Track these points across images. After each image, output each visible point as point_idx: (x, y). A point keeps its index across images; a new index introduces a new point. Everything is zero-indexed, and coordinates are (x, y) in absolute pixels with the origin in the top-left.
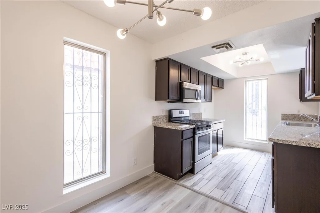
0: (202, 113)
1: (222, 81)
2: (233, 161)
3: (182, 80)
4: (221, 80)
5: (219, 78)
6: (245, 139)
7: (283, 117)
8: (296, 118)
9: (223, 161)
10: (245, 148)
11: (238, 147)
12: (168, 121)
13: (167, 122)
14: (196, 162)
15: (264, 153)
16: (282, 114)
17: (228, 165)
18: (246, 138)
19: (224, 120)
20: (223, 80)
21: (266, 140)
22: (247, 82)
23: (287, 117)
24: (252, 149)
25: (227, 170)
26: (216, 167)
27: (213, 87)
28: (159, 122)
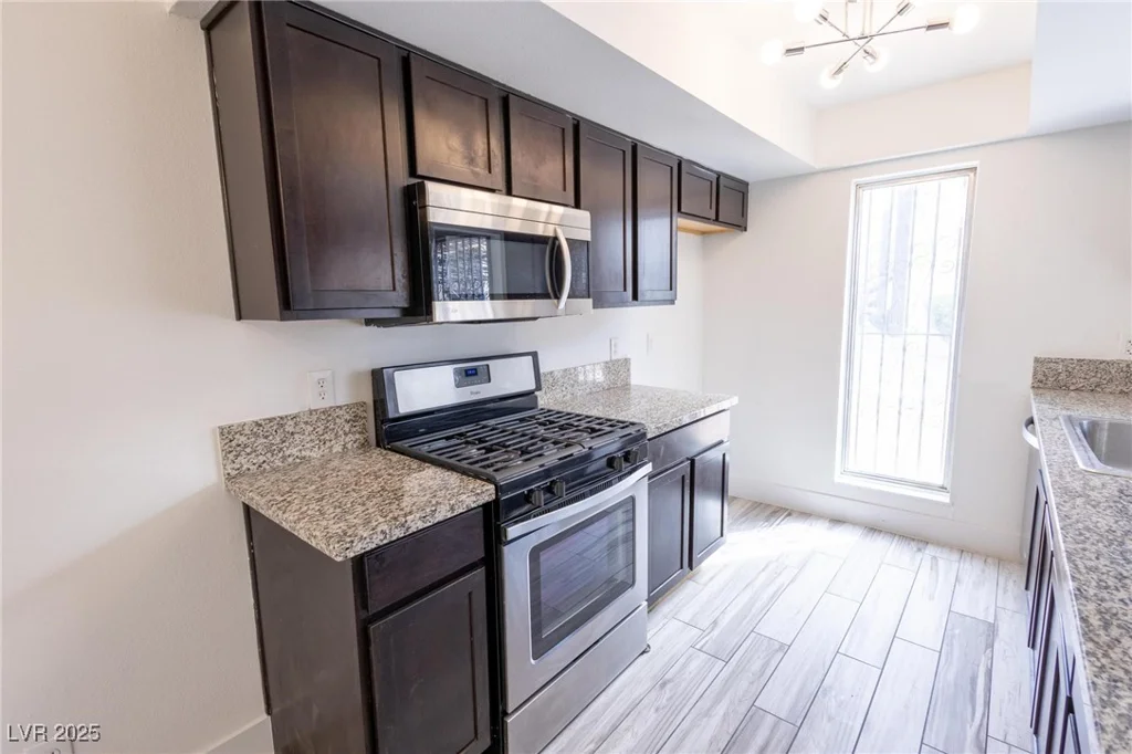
0: (627, 361)
1: (741, 189)
2: (766, 629)
3: (420, 172)
4: (732, 184)
5: (719, 175)
6: (839, 478)
7: (1040, 377)
8: (1111, 380)
9: (715, 623)
10: (837, 521)
11: (806, 514)
12: (373, 440)
13: (364, 445)
14: (510, 711)
15: (930, 551)
16: (1037, 360)
17: (734, 661)
18: (844, 472)
19: (735, 400)
20: (747, 184)
21: (939, 481)
22: (865, 194)
23: (1063, 376)
24: (873, 529)
25: (720, 710)
26: (664, 685)
27: (681, 221)
28: (284, 458)
